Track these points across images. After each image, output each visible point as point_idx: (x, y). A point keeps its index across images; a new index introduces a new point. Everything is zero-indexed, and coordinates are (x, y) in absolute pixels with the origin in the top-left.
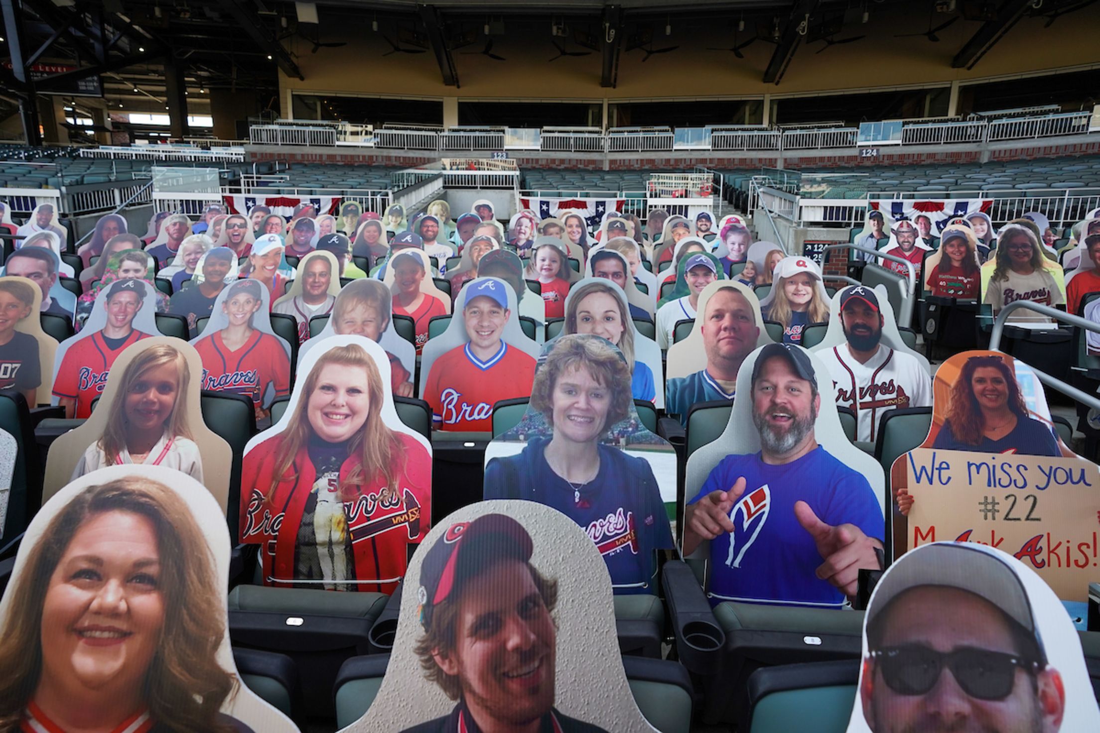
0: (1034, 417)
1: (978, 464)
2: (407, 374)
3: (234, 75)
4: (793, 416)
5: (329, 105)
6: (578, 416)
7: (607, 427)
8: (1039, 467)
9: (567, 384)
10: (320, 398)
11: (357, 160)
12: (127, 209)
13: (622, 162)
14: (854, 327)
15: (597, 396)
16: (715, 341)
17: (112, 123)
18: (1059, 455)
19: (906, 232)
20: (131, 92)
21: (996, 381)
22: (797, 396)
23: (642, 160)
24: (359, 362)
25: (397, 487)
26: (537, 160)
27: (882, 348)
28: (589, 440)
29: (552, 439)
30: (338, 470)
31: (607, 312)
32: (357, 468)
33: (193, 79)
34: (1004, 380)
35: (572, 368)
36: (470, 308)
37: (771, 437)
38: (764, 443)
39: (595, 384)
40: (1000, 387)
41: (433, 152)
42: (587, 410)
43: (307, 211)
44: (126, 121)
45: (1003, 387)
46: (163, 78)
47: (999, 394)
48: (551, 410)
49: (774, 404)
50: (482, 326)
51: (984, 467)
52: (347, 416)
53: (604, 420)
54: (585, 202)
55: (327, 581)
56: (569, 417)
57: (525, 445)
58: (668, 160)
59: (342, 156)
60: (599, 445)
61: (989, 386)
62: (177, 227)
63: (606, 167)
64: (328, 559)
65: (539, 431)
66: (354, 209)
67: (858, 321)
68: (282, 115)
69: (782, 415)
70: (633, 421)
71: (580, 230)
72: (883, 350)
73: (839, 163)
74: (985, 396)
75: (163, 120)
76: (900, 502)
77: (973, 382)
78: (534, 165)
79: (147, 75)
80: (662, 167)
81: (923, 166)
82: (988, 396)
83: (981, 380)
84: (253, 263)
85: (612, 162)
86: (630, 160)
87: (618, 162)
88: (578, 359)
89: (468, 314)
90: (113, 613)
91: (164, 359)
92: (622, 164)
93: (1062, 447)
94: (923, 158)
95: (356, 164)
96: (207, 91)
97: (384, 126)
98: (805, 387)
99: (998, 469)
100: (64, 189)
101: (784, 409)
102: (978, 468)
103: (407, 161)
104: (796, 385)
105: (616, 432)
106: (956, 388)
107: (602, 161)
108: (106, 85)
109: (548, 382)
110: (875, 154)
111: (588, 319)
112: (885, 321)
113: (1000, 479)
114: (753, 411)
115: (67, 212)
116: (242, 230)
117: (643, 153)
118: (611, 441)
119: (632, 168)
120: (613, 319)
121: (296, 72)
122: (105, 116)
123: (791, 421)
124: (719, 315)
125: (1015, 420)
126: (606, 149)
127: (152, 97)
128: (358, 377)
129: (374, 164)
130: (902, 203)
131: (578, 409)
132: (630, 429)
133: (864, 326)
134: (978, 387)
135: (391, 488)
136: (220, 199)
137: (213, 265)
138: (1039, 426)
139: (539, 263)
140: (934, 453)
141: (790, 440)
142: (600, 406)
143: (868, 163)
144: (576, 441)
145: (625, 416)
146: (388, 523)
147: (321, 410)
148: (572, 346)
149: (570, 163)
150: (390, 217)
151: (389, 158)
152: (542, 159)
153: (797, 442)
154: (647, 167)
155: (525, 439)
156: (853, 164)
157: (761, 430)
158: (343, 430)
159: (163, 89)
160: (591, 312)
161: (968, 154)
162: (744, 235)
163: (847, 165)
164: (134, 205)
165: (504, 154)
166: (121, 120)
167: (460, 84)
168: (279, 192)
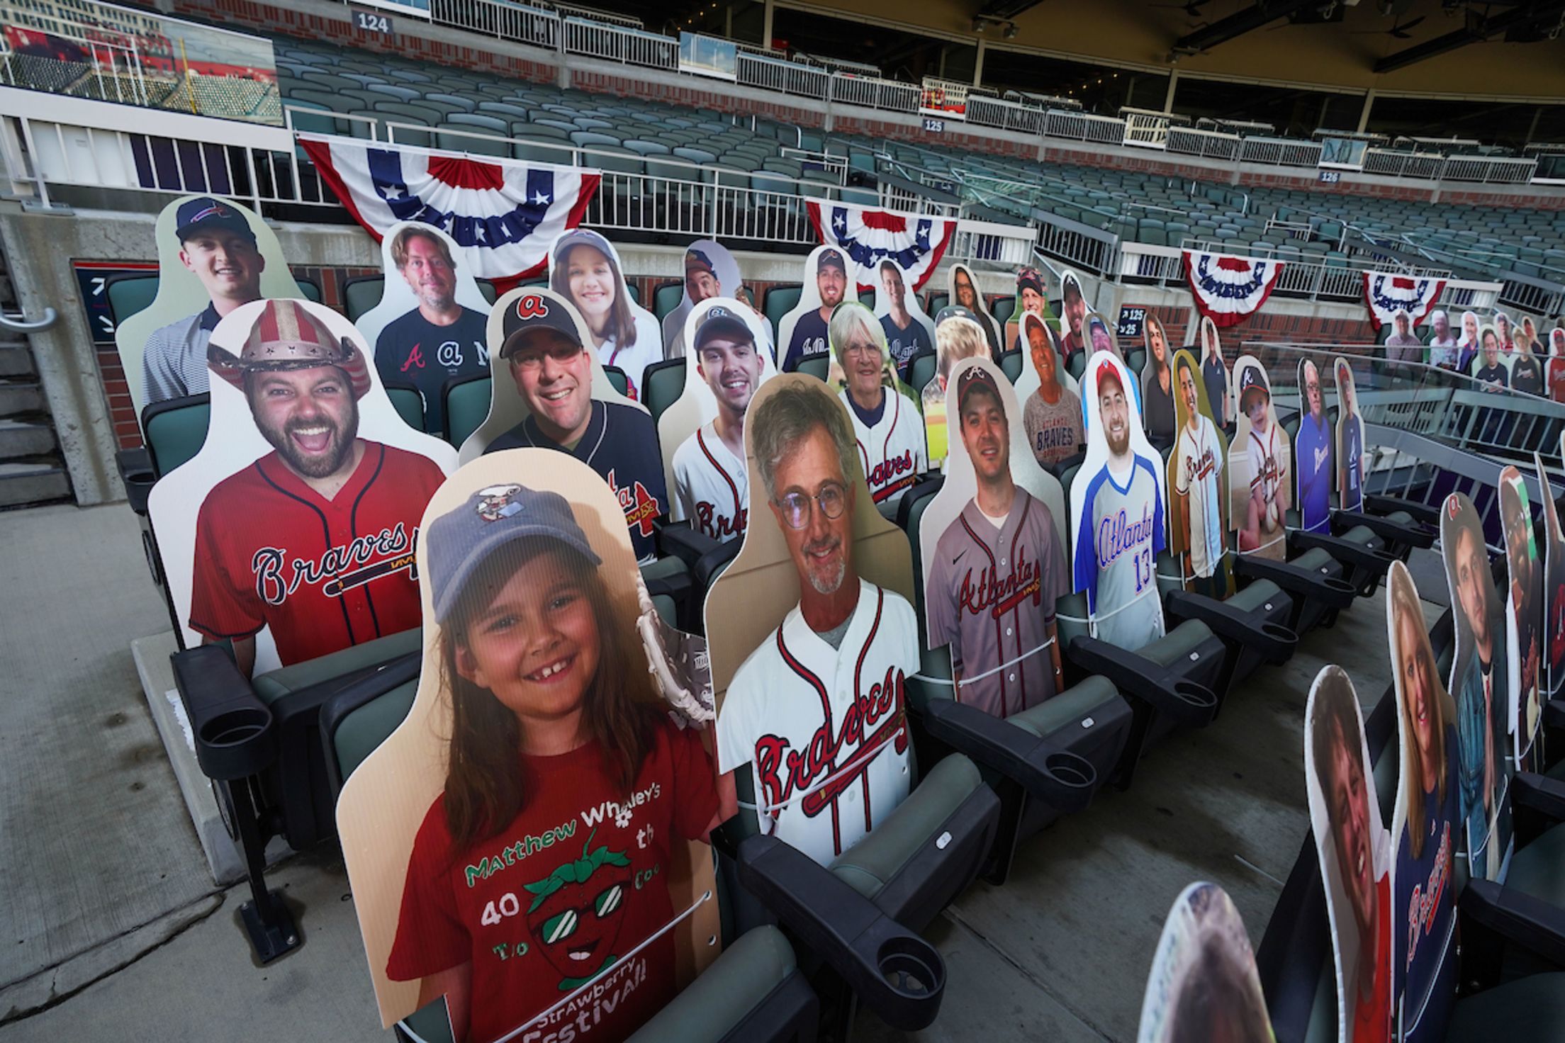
19: (302, 364)
73: (313, 31)
81: (475, 73)
94: (474, 58)
110: (385, 29)
130: (396, 155)
143: (375, 46)
156: (342, 40)
161: (541, 67)
163: (330, 39)
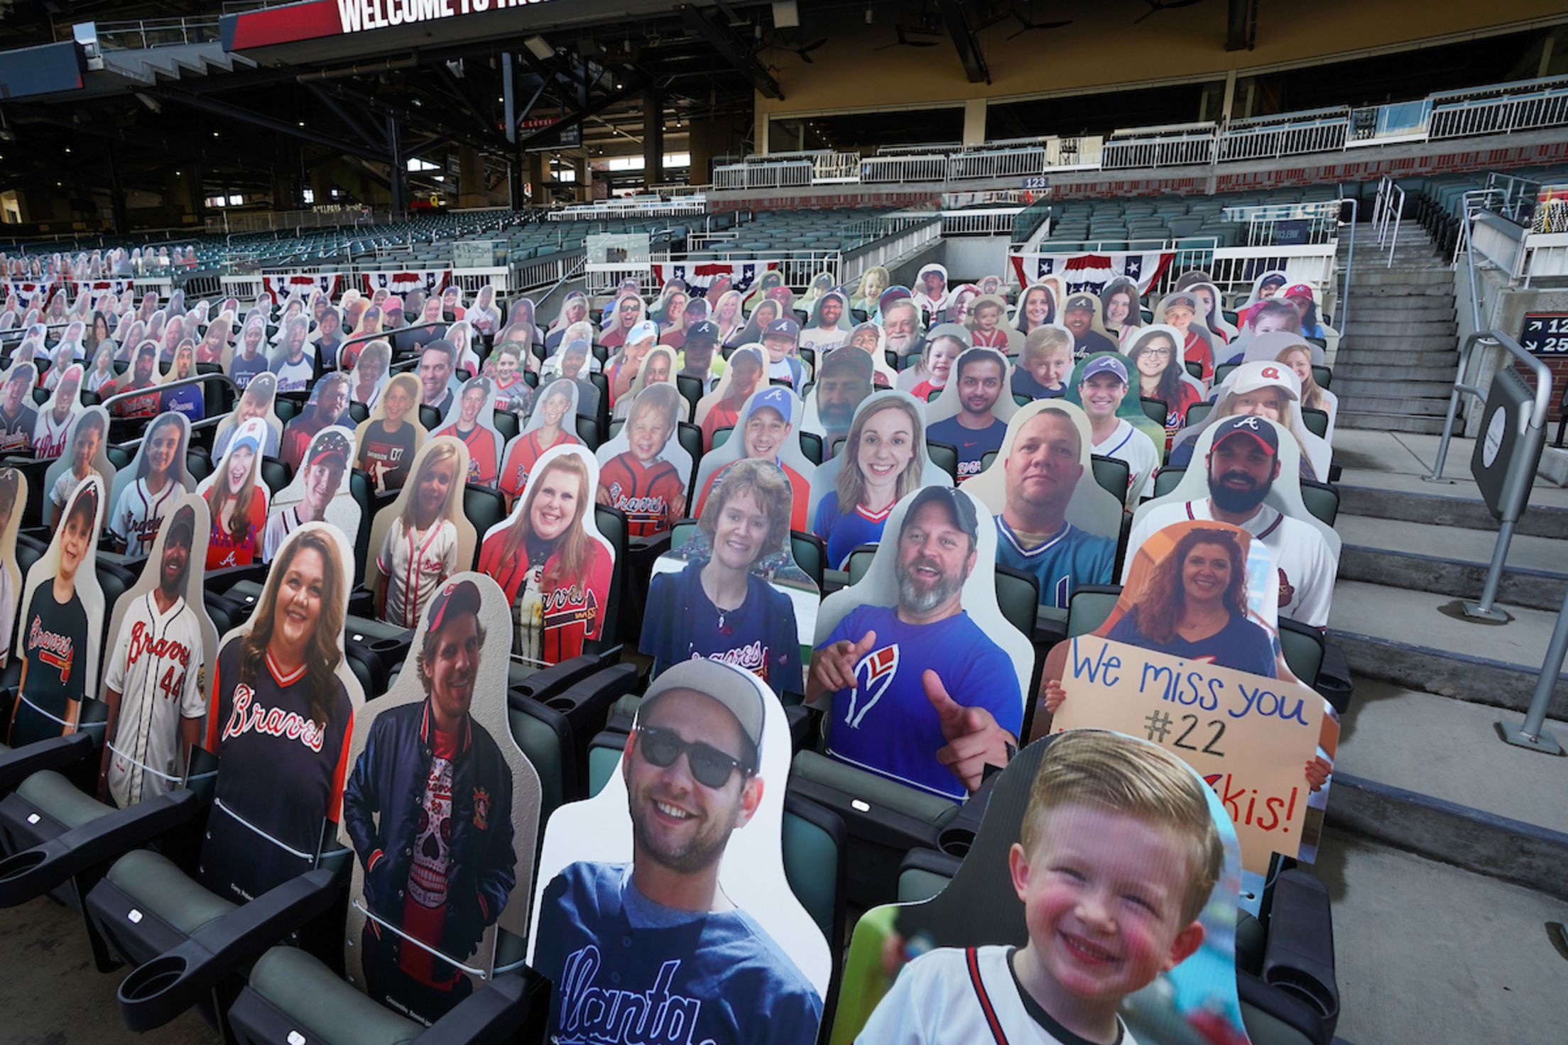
0: (1253, 619)
1: (1158, 668)
2: (682, 486)
3: (713, 101)
4: (940, 572)
5: (815, 128)
6: (736, 543)
7: (760, 557)
8: (1241, 687)
9: (733, 509)
10: (542, 499)
11: (837, 202)
12: (568, 281)
13: (1241, 178)
14: (1227, 475)
15: (758, 524)
16: (1020, 480)
17: (593, 173)
18: (1273, 676)
20: (610, 135)
21: (1219, 564)
22: (950, 550)
23: (1278, 173)
24: (576, 470)
25: (583, 586)
26: (1094, 186)
27: (1265, 513)
28: (740, 568)
29: (709, 562)
30: (543, 564)
31: (897, 432)
32: (557, 565)
33: (672, 111)
34: (1229, 565)
35: (741, 494)
36: (752, 420)
37: (910, 592)
38: (902, 597)
39: (757, 512)
40: (1220, 573)
41: (938, 184)
42: (745, 537)
43: (723, 285)
44: (606, 169)
45: (1225, 574)
46: (641, 114)
47: (1214, 581)
48: (714, 533)
49: (921, 555)
50: (761, 441)
51: (1165, 674)
52: (558, 518)
53: (758, 550)
54: (1109, 259)
55: (524, 658)
56: (728, 542)
57: (686, 564)
58: (1330, 169)
59: (817, 197)
60: (750, 574)
61: (1206, 569)
62: (576, 310)
63: (1211, 190)
64: (527, 640)
65: (701, 552)
66: (775, 280)
67: (1236, 467)
68: (756, 149)
69: (928, 569)
70: (784, 555)
71: (1046, 308)
72: (1267, 513)
74: (1196, 582)
75: (638, 163)
76: (1049, 696)
77: (1187, 562)
78: (1088, 193)
79: (627, 112)
80: (1318, 181)
82: (1200, 583)
83: (1198, 561)
84: (626, 353)
85: (1223, 179)
86: (1255, 174)
87: (1234, 181)
88: (748, 484)
89: (749, 426)
90: (300, 605)
91: (446, 455)
92: (1241, 181)
93: (1280, 666)
95: (835, 208)
96: (686, 123)
97: (879, 151)
98: (962, 541)
99: (1183, 680)
100: (512, 265)
101: (932, 563)
102: (1157, 673)
103: (902, 199)
104: (951, 537)
105: (767, 564)
106: (1161, 566)
107: (1204, 180)
108: (586, 131)
109: (717, 505)
111: (874, 439)
112: (1282, 471)
113: (1182, 693)
114: (896, 560)
115: (513, 289)
116: (635, 313)
117: (1282, 160)
118: (761, 572)
119: (1258, 187)
120: (903, 442)
121: (775, 91)
122: (586, 165)
123: (937, 577)
124: (1032, 446)
125: (1226, 619)
126: (1214, 159)
127: (631, 138)
128: (570, 483)
129: (858, 206)
131: (737, 535)
132: (781, 563)
133: (1243, 476)
134: (1190, 569)
135: (579, 588)
136: (649, 268)
137: (571, 358)
138: (1258, 632)
139: (932, 360)
140: (1106, 645)
141: (931, 599)
142: (758, 534)
144: (729, 567)
145: (778, 549)
146: (572, 617)
147: (541, 509)
148: (745, 471)
149: (1147, 187)
150: (815, 289)
151: (878, 196)
152: (1101, 184)
153: (938, 603)
154: (1287, 184)
155: (687, 559)
157: (901, 583)
158: (552, 529)
159: (641, 126)
160: (880, 432)
162: (1289, 316)
164: (572, 277)
165: (1043, 180)
166: (601, 168)
167: (992, 78)
168: (716, 258)
